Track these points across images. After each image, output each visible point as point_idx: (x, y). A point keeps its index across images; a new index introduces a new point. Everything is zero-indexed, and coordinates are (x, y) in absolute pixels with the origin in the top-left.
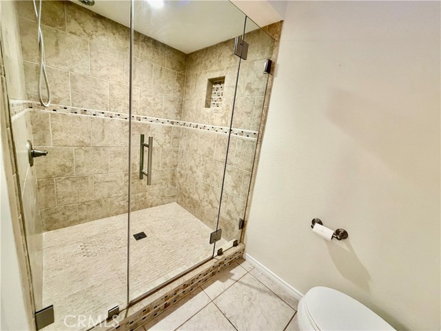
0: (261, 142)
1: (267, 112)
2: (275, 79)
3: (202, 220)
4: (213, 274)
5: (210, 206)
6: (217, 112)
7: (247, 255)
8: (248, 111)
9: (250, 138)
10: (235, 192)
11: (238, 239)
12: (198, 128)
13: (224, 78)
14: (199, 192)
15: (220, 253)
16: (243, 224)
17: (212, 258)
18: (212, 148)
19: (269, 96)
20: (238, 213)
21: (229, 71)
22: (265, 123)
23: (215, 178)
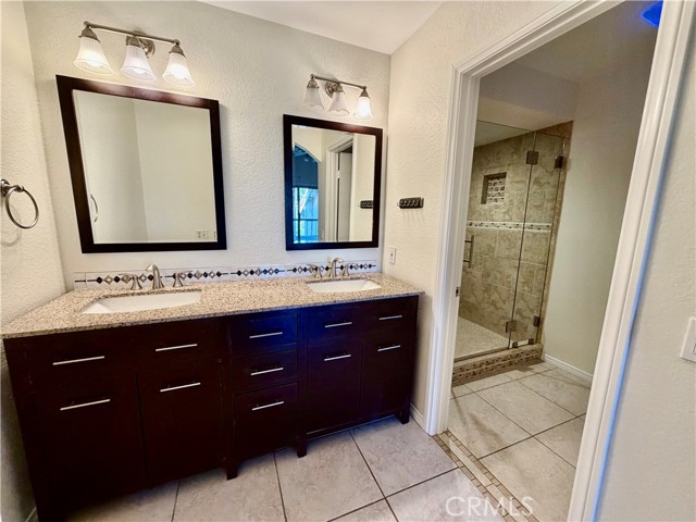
0: (556, 234)
1: (561, 204)
2: (568, 173)
3: (481, 325)
4: (511, 364)
5: (492, 307)
6: (497, 207)
7: (547, 356)
8: (538, 203)
9: (542, 231)
10: (526, 288)
11: (534, 338)
12: (473, 226)
13: (505, 174)
14: (477, 294)
15: (515, 346)
16: (538, 322)
17: (508, 348)
18: (493, 245)
19: (563, 189)
20: (532, 311)
21: (511, 168)
22: (559, 214)
23: (499, 276)
